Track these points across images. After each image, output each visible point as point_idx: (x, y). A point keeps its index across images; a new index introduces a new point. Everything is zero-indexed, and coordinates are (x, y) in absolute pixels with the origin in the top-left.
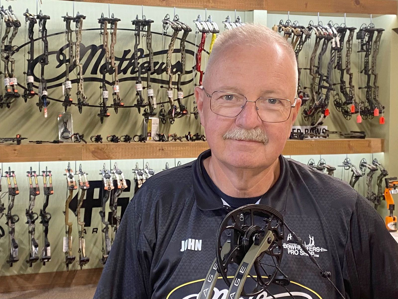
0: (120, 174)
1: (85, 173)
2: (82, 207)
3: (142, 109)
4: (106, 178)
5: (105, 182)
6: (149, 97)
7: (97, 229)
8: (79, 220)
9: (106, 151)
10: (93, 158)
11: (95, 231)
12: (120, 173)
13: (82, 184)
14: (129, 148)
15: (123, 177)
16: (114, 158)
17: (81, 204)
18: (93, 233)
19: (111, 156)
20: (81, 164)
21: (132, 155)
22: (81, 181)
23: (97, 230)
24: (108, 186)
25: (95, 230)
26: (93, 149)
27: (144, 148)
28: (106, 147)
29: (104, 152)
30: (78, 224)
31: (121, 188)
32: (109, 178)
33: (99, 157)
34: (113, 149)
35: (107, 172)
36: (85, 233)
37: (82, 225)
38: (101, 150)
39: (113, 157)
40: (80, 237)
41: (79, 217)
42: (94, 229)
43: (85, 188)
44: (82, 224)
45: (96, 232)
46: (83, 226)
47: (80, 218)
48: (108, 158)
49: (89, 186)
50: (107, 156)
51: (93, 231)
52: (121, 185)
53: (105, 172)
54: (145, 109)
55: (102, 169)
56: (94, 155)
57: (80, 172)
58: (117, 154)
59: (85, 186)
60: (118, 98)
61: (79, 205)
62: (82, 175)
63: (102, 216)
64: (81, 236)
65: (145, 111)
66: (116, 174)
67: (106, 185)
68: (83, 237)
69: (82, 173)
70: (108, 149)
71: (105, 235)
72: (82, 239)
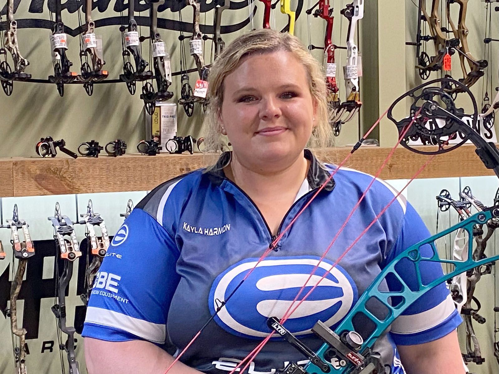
0: (98, 224)
1: (24, 224)
2: (19, 297)
3: (139, 85)
4: (64, 234)
5: (62, 242)
6: (155, 58)
7: (52, 343)
8: (14, 324)
9: (64, 175)
10: (39, 191)
11: (48, 348)
12: (98, 221)
13: (18, 248)
14: (115, 168)
15: (104, 230)
16: (84, 189)
17: (18, 290)
18: (43, 352)
19: (78, 184)
20: (16, 205)
21: (122, 182)
22: (16, 241)
23: (52, 345)
24: (68, 252)
25: (47, 345)
26: (38, 172)
27: (148, 166)
28: (67, 167)
29: (63, 178)
30: (13, 333)
31: (97, 253)
32: (69, 234)
33: (51, 187)
34: (81, 170)
35: (63, 221)
36: (27, 352)
37: (20, 336)
38: (55, 173)
39: (82, 187)
40: (17, 362)
41: (14, 317)
42: (45, 343)
43: (25, 255)
44: (20, 333)
45: (51, 349)
46: (24, 336)
47: (16, 321)
48: (72, 190)
49: (33, 250)
50: (68, 185)
51: (44, 348)
52: (99, 248)
53: (59, 221)
54: (146, 85)
55: (52, 214)
56: (40, 184)
57: (15, 221)
58: (89, 181)
59: (25, 251)
60: (93, 60)
61: (13, 293)
62: (18, 228)
63: (58, 316)
64: (19, 358)
65: (145, 88)
66: (88, 224)
67: (63, 249)
68: (23, 361)
69: (19, 223)
70: (70, 170)
71: (69, 355)
72: (23, 365)
